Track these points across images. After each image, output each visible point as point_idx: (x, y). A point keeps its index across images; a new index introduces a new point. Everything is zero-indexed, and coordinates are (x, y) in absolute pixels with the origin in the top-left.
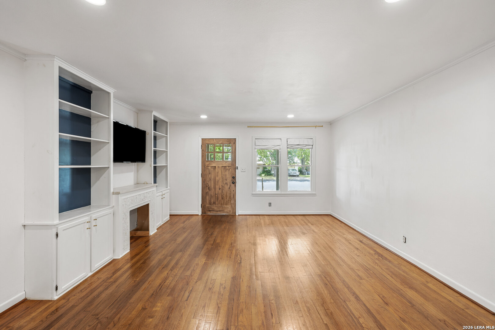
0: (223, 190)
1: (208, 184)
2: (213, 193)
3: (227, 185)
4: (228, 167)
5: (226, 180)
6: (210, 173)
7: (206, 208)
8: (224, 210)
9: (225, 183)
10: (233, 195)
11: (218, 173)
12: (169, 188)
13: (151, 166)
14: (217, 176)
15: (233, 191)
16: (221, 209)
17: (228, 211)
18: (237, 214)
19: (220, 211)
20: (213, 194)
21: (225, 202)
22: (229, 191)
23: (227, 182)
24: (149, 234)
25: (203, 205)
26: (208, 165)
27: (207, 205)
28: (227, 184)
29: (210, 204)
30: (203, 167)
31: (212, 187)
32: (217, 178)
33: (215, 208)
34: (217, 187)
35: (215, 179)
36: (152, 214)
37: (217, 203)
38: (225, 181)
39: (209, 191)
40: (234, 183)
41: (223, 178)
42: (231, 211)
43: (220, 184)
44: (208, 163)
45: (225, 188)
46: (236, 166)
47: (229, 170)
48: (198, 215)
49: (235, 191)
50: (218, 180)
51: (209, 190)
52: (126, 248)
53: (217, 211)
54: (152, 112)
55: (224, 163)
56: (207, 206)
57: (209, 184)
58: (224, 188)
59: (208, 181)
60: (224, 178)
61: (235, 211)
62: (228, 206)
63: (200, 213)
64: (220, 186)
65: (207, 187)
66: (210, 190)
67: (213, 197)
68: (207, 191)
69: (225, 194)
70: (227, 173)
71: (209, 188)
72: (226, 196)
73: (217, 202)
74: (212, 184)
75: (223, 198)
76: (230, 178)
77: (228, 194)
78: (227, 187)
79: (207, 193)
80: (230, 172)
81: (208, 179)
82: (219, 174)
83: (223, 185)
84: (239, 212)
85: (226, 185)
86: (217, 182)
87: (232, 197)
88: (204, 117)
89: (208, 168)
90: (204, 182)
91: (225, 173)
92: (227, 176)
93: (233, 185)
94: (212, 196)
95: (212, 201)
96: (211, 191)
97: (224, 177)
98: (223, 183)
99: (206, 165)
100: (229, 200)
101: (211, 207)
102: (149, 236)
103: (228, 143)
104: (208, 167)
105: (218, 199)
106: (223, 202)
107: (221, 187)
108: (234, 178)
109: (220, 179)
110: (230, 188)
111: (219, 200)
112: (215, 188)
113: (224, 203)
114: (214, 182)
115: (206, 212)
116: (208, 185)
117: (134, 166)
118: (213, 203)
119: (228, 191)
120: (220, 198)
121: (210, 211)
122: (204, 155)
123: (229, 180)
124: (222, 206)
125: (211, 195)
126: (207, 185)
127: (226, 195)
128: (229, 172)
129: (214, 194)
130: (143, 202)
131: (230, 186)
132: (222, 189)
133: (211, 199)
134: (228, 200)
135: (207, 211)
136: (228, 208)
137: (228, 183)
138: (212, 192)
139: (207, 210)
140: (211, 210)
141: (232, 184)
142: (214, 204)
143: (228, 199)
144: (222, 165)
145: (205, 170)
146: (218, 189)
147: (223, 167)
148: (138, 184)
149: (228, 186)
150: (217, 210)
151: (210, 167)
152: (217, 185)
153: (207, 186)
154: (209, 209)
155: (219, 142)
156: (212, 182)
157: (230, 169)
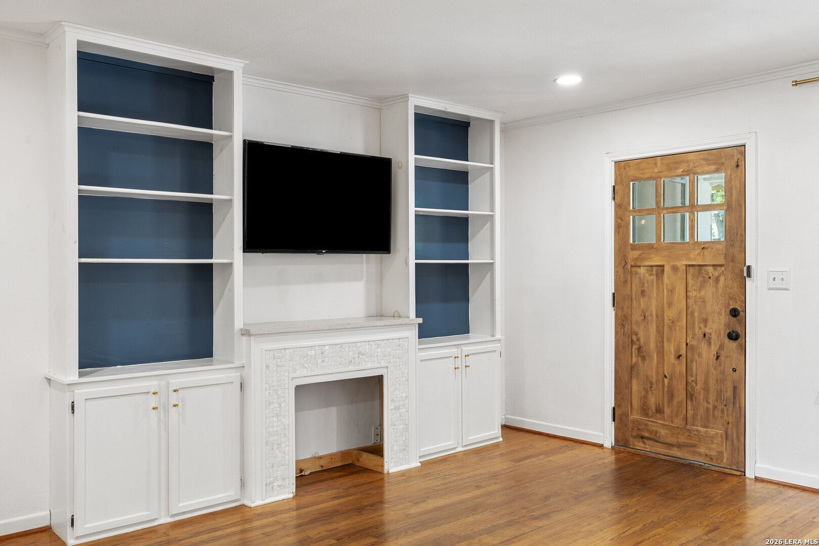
0: (692, 361)
1: (636, 334)
2: (654, 371)
3: (710, 343)
4: (710, 269)
5: (705, 321)
6: (643, 292)
7: (631, 425)
8: (694, 446)
9: (699, 333)
10: (735, 388)
11: (672, 291)
12: (498, 336)
13: (407, 263)
14: (670, 305)
15: (734, 370)
16: (682, 440)
17: (714, 453)
18: (750, 474)
19: (680, 446)
20: (653, 374)
21: (702, 411)
22: (715, 368)
23: (707, 330)
24: (382, 466)
25: (620, 412)
26: (637, 259)
27: (635, 416)
28: (710, 338)
29: (645, 410)
30: (620, 270)
31: (652, 346)
32: (669, 314)
33: (663, 432)
34: (670, 349)
35: (660, 316)
36: (397, 408)
37: (667, 411)
38: (702, 325)
39: (641, 364)
40: (735, 336)
41: (692, 313)
42: (725, 455)
43: (680, 335)
44: (636, 253)
45: (700, 355)
46: (747, 264)
47: (717, 280)
48: (601, 446)
49: (739, 371)
50: (673, 322)
51: (640, 359)
52: (279, 486)
53: (670, 445)
54: (405, 98)
55: (697, 252)
56: (631, 417)
57: (641, 335)
58: (696, 357)
59: (637, 323)
60: (696, 315)
61: (741, 459)
62: (712, 432)
63: (608, 440)
64: (679, 346)
65: (635, 347)
66: (644, 359)
67: (654, 386)
68: (634, 360)
69: (701, 379)
70: (709, 292)
71: (639, 349)
72: (706, 389)
73: (669, 407)
74: (649, 336)
75: (690, 396)
76: (720, 314)
77: (712, 382)
78: (707, 353)
79: (632, 367)
80: (720, 291)
81: (637, 317)
82: (676, 297)
83: (695, 343)
84: (757, 465)
85: (704, 347)
86: (670, 327)
87: (729, 393)
88: (569, 80)
89: (637, 273)
90: (622, 322)
91: (702, 293)
92: (709, 308)
93: (732, 345)
94: (651, 383)
95: (652, 401)
96: (646, 362)
97: (696, 308)
98: (694, 334)
99: (630, 263)
100: (715, 407)
101: (646, 425)
102: (382, 473)
103: (713, 167)
104: (638, 269)
105: (671, 396)
106: (690, 413)
107: (683, 352)
108: (737, 313)
109: (679, 319)
110: (722, 358)
111: (675, 402)
112: (661, 352)
113: (695, 415)
114: (657, 327)
115: (631, 439)
116: (638, 340)
117: (365, 265)
118: (654, 410)
119: (713, 371)
120: (681, 395)
121: (642, 437)
122: (622, 224)
123: (719, 324)
124: (688, 427)
125: (647, 377)
126: (634, 338)
127: (706, 383)
128: (717, 288)
129: (658, 374)
130: (351, 368)
131: (721, 347)
132: (686, 356)
133: (646, 391)
134: (711, 406)
135: (634, 437)
136: (712, 442)
137: (714, 337)
138: (650, 368)
139: (634, 434)
140: (646, 434)
141: (727, 340)
142: (658, 415)
143: (711, 401)
144: (689, 259)
145: (626, 282)
146: (672, 357)
147: (691, 269)
148: (382, 316)
149: (714, 349)
150: (668, 440)
151: (642, 270)
152: (669, 340)
153: (632, 341)
154: (639, 429)
155: (676, 168)
156: (653, 329)
157: (722, 279)
